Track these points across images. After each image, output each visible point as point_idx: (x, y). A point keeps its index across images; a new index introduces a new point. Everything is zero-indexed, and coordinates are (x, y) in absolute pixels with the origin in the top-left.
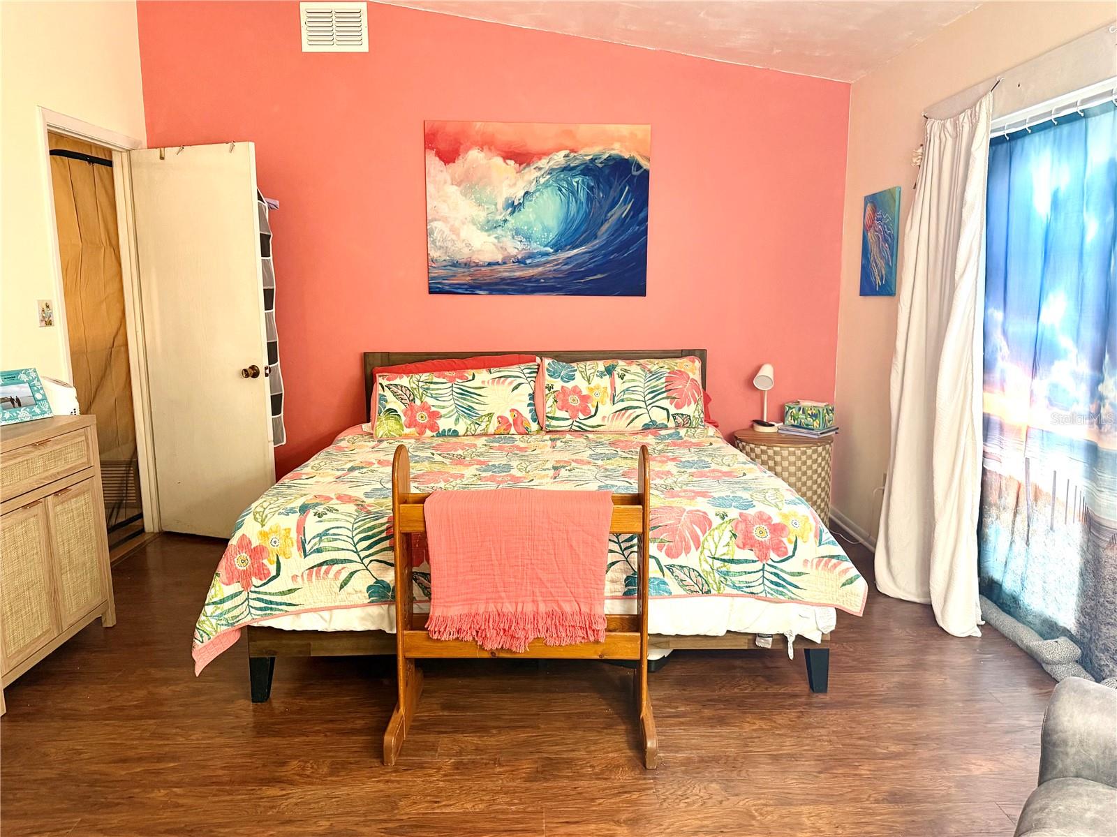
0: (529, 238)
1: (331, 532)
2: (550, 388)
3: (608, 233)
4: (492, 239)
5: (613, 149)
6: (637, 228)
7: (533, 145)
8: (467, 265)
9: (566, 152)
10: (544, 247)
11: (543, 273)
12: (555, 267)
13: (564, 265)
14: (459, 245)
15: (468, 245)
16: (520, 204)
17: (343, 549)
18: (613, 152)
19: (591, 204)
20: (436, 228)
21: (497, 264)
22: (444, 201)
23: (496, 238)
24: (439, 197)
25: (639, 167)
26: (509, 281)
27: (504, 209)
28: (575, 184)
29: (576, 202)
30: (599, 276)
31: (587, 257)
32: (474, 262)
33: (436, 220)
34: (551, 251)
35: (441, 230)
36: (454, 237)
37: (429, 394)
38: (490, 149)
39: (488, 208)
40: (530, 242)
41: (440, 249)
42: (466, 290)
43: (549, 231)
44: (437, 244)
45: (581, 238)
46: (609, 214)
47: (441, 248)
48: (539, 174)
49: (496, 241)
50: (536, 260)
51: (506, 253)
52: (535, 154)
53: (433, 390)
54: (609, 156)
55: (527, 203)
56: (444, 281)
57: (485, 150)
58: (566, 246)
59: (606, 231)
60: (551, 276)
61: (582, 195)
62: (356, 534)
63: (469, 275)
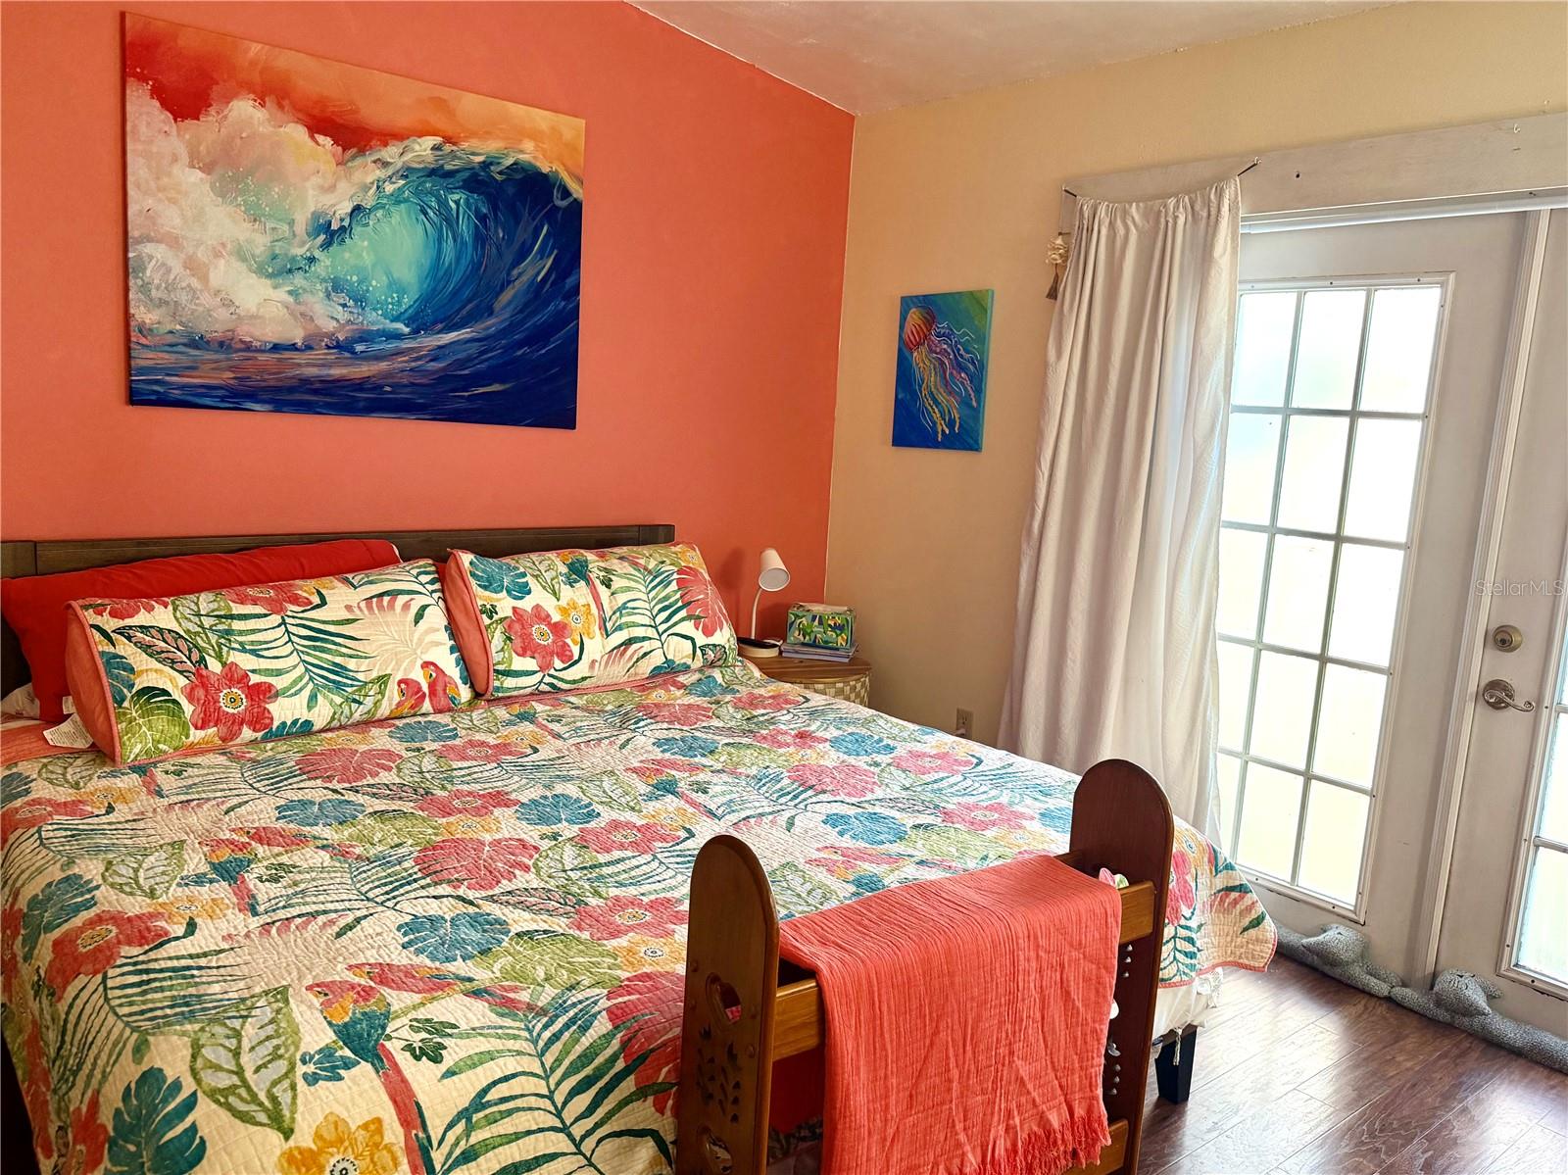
0: (360, 300)
1: (493, 1095)
2: (491, 612)
3: (512, 307)
4: (282, 294)
5: (522, 152)
6: (563, 303)
7: (374, 114)
8: (224, 345)
9: (438, 140)
10: (392, 321)
11: (388, 375)
12: (413, 364)
13: (432, 360)
14: (206, 300)
15: (228, 303)
16: (342, 229)
17: (529, 1133)
18: (521, 156)
19: (483, 248)
20: (151, 258)
21: (293, 347)
22: (173, 201)
23: (290, 293)
24: (160, 189)
25: (566, 193)
26: (318, 385)
27: (308, 234)
28: (453, 205)
29: (455, 240)
30: (496, 387)
31: (474, 349)
32: (241, 341)
33: (150, 240)
34: (407, 330)
35: (163, 264)
36: (195, 283)
37: (237, 646)
38: (281, 106)
39: (273, 229)
40: (363, 309)
41: (159, 306)
42: (223, 399)
43: (402, 291)
44: (154, 293)
45: (464, 312)
46: (515, 272)
47: (162, 303)
48: (380, 173)
49: (291, 299)
50: (377, 347)
51: (311, 328)
52: (377, 134)
53: (241, 633)
54: (515, 164)
55: (357, 230)
56: (167, 378)
57: (268, 104)
58: (435, 323)
59: (509, 303)
60: (405, 381)
61: (465, 228)
62: (558, 1084)
63: (230, 369)
